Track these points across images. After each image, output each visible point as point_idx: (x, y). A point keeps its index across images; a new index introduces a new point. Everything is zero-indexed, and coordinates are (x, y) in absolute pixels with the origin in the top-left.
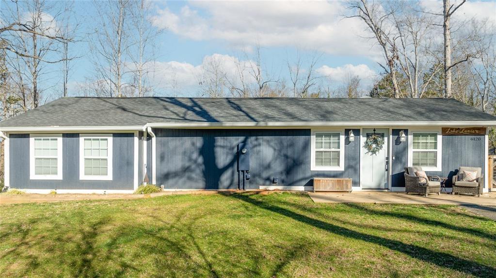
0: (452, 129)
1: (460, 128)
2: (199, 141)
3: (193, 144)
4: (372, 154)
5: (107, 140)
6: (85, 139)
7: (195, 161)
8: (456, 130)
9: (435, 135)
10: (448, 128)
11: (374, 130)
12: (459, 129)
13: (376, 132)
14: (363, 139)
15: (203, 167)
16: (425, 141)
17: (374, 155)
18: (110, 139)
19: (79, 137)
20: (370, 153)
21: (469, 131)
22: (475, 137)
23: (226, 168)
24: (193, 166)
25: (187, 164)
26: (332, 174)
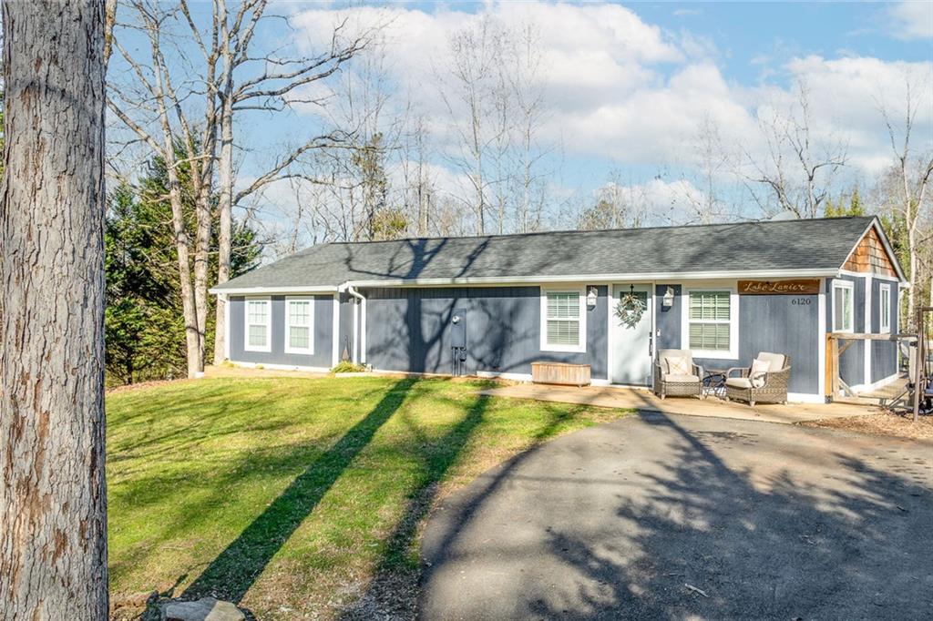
0: (755, 283)
1: (770, 281)
2: (403, 304)
3: (397, 308)
4: (629, 326)
5: (308, 303)
6: (291, 303)
7: (400, 332)
8: (762, 285)
9: (726, 295)
10: (748, 282)
11: (632, 287)
12: (768, 283)
13: (634, 290)
14: (613, 302)
15: (408, 340)
16: (699, 305)
17: (632, 327)
18: (312, 302)
19: (284, 299)
20: (626, 325)
21: (785, 287)
22: (800, 297)
23: (433, 341)
24: (398, 339)
25: (390, 337)
26: (563, 356)
